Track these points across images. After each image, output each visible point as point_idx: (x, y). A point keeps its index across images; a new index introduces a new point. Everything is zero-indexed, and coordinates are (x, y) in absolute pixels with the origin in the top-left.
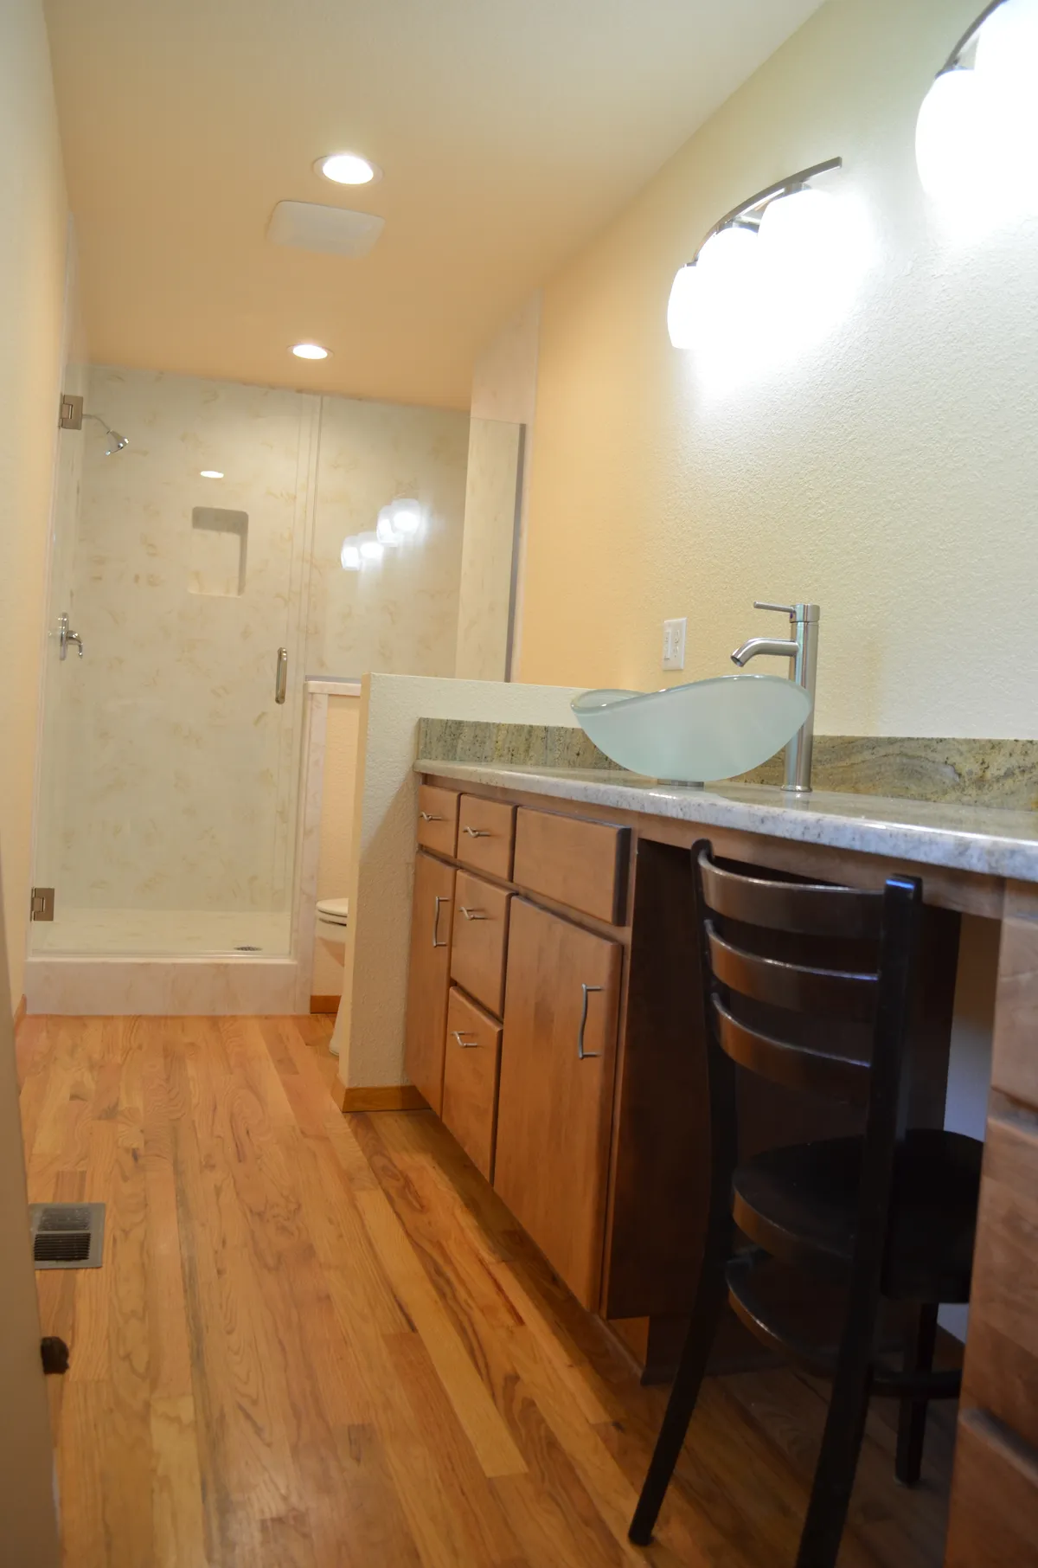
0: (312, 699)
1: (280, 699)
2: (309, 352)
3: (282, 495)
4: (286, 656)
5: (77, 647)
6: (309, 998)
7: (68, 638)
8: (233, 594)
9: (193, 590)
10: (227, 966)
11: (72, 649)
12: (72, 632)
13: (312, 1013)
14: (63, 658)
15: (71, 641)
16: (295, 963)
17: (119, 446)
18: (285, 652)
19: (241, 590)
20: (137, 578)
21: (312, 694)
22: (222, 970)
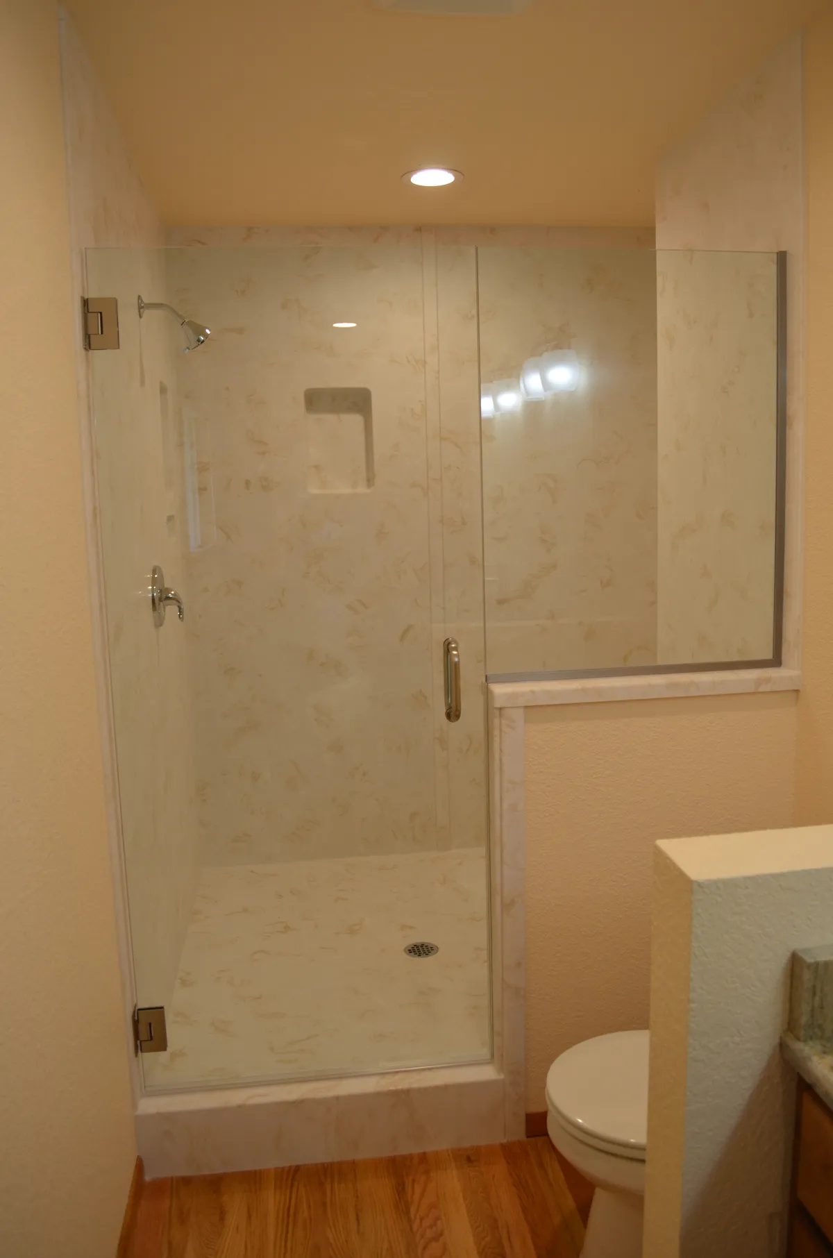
0: (501, 716)
1: (453, 714)
2: (433, 178)
3: (408, 361)
4: (458, 655)
5: (177, 609)
6: (523, 1119)
7: (161, 599)
8: (362, 489)
9: (314, 490)
10: (407, 1092)
11: (171, 611)
12: (168, 590)
13: (528, 1137)
14: (159, 623)
15: (168, 602)
16: (502, 1077)
17: (199, 340)
18: (456, 649)
19: (370, 481)
20: (247, 483)
21: (500, 709)
22: (402, 1097)
